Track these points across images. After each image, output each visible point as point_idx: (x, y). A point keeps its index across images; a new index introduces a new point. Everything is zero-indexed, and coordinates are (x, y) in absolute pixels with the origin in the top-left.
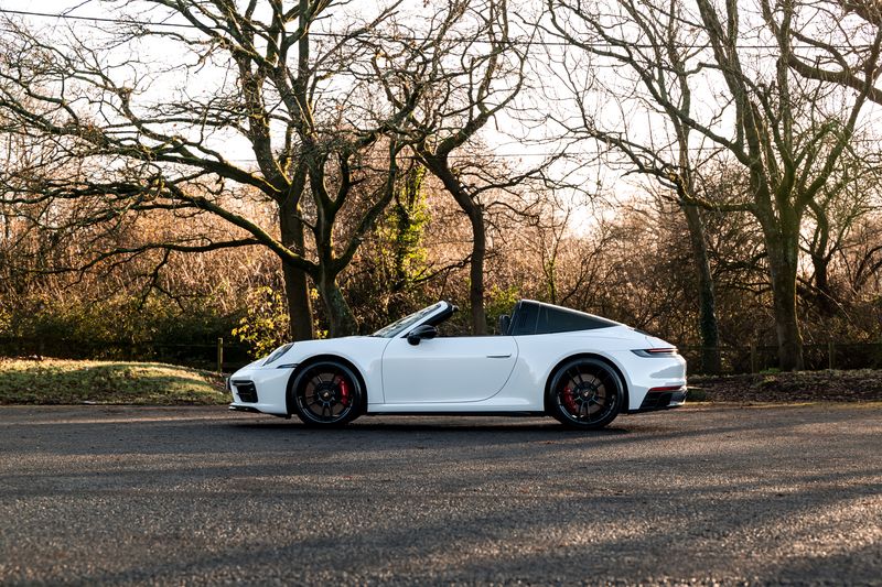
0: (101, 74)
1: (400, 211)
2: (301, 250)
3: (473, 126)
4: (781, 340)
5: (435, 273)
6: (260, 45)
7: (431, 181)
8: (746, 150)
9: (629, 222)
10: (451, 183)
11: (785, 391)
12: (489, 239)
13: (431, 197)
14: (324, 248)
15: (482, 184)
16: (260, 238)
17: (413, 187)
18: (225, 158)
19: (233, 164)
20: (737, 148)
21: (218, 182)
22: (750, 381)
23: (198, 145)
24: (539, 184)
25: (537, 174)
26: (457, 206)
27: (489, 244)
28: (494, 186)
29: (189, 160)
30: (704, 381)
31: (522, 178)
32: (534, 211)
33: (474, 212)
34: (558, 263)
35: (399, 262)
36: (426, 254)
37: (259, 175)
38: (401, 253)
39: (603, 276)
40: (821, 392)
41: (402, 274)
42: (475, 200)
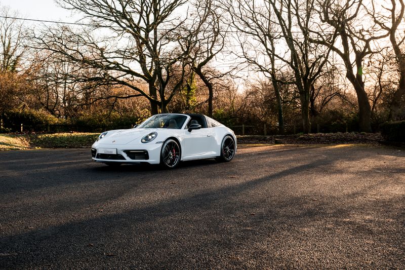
0: (94, 44)
1: (188, 86)
2: (156, 98)
3: (209, 59)
4: (304, 124)
5: (199, 104)
6: (143, 34)
7: (197, 76)
8: (294, 65)
9: (254, 90)
10: (203, 77)
11: (307, 140)
12: (214, 94)
13: (197, 82)
14: (162, 97)
15: (211, 77)
16: (143, 94)
17: (191, 78)
18: (131, 69)
19: (134, 71)
20: (291, 64)
21: (132, 77)
22: (295, 137)
23: (122, 65)
24: (229, 77)
25: (228, 74)
26: (205, 84)
27: (214, 95)
28: (215, 77)
29: (121, 70)
30: (281, 137)
31: (224, 75)
32: (228, 85)
33: (209, 86)
34: (235, 101)
35: (187, 101)
36: (195, 98)
37: (143, 74)
38: (188, 98)
39: (248, 105)
40: (318, 141)
41: (189, 105)
42: (210, 82)
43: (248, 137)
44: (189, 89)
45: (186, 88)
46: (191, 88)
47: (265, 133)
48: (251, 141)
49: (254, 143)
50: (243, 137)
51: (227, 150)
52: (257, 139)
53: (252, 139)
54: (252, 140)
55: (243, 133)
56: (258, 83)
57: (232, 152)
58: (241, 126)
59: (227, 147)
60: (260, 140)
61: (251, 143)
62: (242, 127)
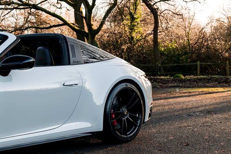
16: (66, 23)
33: (154, 11)
34: (191, 33)
41: (132, 38)
43: (204, 79)
44: (133, 19)
45: (128, 17)
46: (135, 16)
47: (228, 73)
48: (207, 84)
49: (211, 87)
50: (197, 79)
51: (124, 116)
52: (216, 80)
53: (209, 80)
54: (208, 82)
55: (199, 73)
56: (223, 17)
57: (136, 119)
58: (195, 63)
59: (125, 110)
60: (219, 83)
61: (207, 87)
62: (197, 65)
